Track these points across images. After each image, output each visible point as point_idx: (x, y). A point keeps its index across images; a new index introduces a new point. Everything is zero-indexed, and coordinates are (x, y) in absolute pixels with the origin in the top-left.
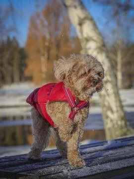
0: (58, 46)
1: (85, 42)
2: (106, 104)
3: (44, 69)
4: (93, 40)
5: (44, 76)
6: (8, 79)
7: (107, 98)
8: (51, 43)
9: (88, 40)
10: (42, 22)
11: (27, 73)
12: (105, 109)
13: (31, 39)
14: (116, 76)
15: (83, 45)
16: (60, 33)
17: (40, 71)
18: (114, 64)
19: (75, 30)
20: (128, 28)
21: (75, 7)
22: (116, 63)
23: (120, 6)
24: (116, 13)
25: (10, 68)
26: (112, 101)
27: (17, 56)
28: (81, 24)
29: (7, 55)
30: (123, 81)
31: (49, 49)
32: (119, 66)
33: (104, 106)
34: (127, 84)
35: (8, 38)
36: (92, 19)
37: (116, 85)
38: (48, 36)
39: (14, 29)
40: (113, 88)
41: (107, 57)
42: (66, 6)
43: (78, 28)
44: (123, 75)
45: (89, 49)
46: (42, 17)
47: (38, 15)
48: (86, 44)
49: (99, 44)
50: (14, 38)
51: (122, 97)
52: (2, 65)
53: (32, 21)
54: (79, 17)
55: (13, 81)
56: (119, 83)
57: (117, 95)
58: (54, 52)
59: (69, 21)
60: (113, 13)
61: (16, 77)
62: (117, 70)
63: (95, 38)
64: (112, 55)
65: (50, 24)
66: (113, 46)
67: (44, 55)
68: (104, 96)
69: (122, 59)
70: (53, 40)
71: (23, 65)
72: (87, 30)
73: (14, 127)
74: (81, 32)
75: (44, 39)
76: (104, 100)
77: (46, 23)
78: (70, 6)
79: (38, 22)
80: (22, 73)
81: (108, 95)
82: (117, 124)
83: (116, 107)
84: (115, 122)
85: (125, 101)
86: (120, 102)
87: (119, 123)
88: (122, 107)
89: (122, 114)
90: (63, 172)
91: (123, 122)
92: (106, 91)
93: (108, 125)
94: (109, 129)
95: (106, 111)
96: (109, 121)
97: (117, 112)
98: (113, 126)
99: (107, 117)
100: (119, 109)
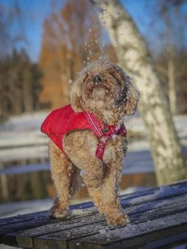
1: (122, 51)
2: (156, 136)
4: (134, 48)
6: (17, 107)
7: (157, 128)
8: (74, 54)
9: (126, 48)
10: (61, 26)
11: (42, 99)
12: (154, 143)
13: (47, 50)
14: (167, 98)
15: (119, 55)
17: (61, 95)
18: (164, 80)
19: (107, 36)
21: (106, 3)
22: (167, 79)
25: (18, 92)
27: (27, 75)
28: (115, 27)
29: (14, 75)
30: (178, 103)
32: (172, 83)
33: (153, 139)
34: (184, 107)
35: (15, 51)
36: (130, 20)
37: (169, 110)
38: (70, 46)
39: (21, 37)
40: (164, 113)
41: (154, 70)
42: (93, 3)
43: (111, 32)
44: (178, 95)
45: (129, 60)
46: (61, 19)
47: (54, 17)
48: (123, 55)
49: (142, 54)
50: (23, 51)
51: (178, 126)
52: (7, 88)
53: (47, 26)
54: (113, 18)
55: (23, 110)
56: (173, 107)
57: (170, 123)
59: (98, 23)
61: (28, 103)
62: (168, 88)
63: (136, 45)
64: (161, 69)
65: (72, 29)
67: (65, 72)
68: (153, 125)
71: (36, 88)
72: (125, 34)
73: (29, 174)
74: (116, 37)
75: (65, 50)
76: (153, 131)
77: (66, 27)
79: (56, 27)
80: (35, 99)
81: (158, 124)
82: (172, 164)
83: (171, 140)
84: (169, 161)
85: (182, 131)
86: (175, 132)
87: (175, 162)
88: (178, 139)
89: (179, 150)
90: (99, 233)
91: (180, 161)
92: (155, 118)
93: (160, 166)
94: (162, 171)
95: (156, 147)
96: (160, 160)
97: (172, 146)
98: (167, 166)
99: (158, 155)
100: (174, 143)
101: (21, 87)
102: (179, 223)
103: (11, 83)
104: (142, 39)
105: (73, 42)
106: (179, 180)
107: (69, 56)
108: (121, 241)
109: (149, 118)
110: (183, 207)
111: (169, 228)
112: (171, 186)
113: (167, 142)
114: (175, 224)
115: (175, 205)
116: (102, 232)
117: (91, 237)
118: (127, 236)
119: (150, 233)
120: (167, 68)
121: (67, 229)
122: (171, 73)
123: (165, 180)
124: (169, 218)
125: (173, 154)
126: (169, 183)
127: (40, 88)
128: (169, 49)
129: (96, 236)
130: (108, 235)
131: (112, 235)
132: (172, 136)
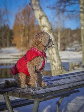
0: (29, 30)
1: (42, 27)
2: (52, 58)
3: (22, 40)
5: (22, 44)
6: (4, 45)
7: (53, 55)
9: (44, 26)
11: (13, 42)
13: (16, 25)
14: (57, 45)
15: (41, 29)
16: (30, 23)
17: (20, 42)
18: (56, 38)
19: (37, 21)
20: (64, 21)
21: (38, 10)
22: (58, 38)
23: (60, 10)
24: (58, 14)
25: (5, 39)
26: (55, 57)
27: (8, 34)
28: (40, 19)
29: (4, 33)
30: (61, 47)
31: (24, 31)
32: (59, 40)
33: (51, 59)
34: (63, 48)
35: (4, 25)
36: (46, 16)
37: (57, 49)
38: (24, 24)
39: (7, 20)
40: (56, 50)
41: (53, 35)
42: (33, 10)
43: (39, 20)
44: (61, 44)
45: (45, 31)
46: (21, 15)
47: (19, 14)
48: (43, 29)
49: (49, 29)
50: (7, 25)
51: (60, 55)
52: (1, 38)
54: (40, 15)
55: (6, 46)
56: (59, 48)
57: (58, 54)
58: (27, 32)
59: (35, 17)
60: (56, 13)
61: (8, 44)
62: (58, 42)
63: (47, 26)
64: (55, 34)
65: (25, 18)
66: (56, 30)
67: (22, 34)
68: (51, 54)
69: (60, 36)
70: (26, 26)
71: (11, 38)
72: (44, 21)
74: (41, 22)
75: (22, 26)
76: (51, 56)
77: (23, 18)
78: (36, 10)
79: (19, 17)
80: (11, 42)
81: (53, 54)
82: (57, 68)
83: (57, 60)
84: (56, 67)
86: (59, 57)
87: (58, 67)
88: (60, 60)
89: (60, 63)
90: (30, 91)
91: (60, 67)
92: (52, 52)
93: (53, 69)
94: (54, 70)
95: (52, 62)
96: (53, 67)
97: (58, 62)
99: (53, 65)
100: (58, 61)
101: (6, 38)
102: (58, 89)
103: (2, 36)
104: (50, 23)
106: (60, 74)
107: (23, 28)
108: (38, 94)
109: (50, 52)
110: (61, 84)
111: (55, 91)
112: (57, 76)
114: (57, 90)
115: (58, 83)
116: (32, 91)
117: (28, 92)
118: (40, 93)
119: (49, 92)
120: (57, 34)
121: (19, 89)
123: (54, 74)
124: (55, 87)
125: (58, 65)
126: (56, 75)
127: (13, 38)
128: (59, 28)
129: (29, 92)
130: (34, 92)
131: (35, 92)
132: (58, 58)
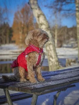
0: (28, 27)
1: (40, 25)
2: (50, 54)
3: (21, 37)
4: (44, 25)
5: (21, 41)
6: (4, 41)
7: (50, 52)
8: (24, 25)
9: (42, 24)
10: (20, 16)
11: (13, 39)
12: (49, 57)
13: (15, 23)
14: (54, 42)
15: (39, 27)
16: (28, 21)
17: (19, 39)
20: (60, 19)
21: (36, 9)
22: (55, 36)
23: (57, 9)
24: (55, 12)
25: (5, 37)
26: (52, 53)
27: (8, 31)
28: (38, 17)
29: (3, 31)
30: (58, 44)
31: (23, 28)
32: (56, 37)
33: (49, 55)
34: (60, 45)
35: (4, 23)
36: (44, 15)
38: (23, 22)
39: (7, 18)
40: (53, 47)
41: (51, 32)
42: (32, 8)
43: (37, 19)
44: (58, 41)
45: (42, 28)
46: (20, 13)
47: (18, 12)
48: (41, 27)
49: (47, 27)
50: (7, 23)
51: (57, 51)
52: (1, 35)
53: (16, 15)
54: (38, 14)
55: (6, 43)
56: (56, 45)
57: (55, 50)
58: (25, 30)
59: (33, 15)
60: (53, 12)
61: (8, 41)
62: (55, 39)
63: (45, 24)
64: (53, 32)
65: (24, 17)
66: (54, 28)
67: (21, 31)
68: (49, 51)
69: (57, 33)
71: (11, 35)
72: (42, 20)
73: (6, 64)
74: (39, 20)
75: (21, 23)
76: (49, 53)
77: (22, 16)
78: (34, 9)
79: (19, 15)
80: (10, 39)
81: (51, 50)
82: (55, 64)
83: (55, 56)
84: (53, 63)
85: (58, 53)
86: (56, 53)
87: (56, 63)
88: (57, 56)
89: (57, 59)
91: (57, 63)
92: (50, 48)
93: (50, 64)
94: (51, 66)
96: (51, 62)
97: (55, 58)
98: (53, 65)
99: (50, 60)
100: (56, 57)
101: (5, 35)
102: (56, 84)
103: (2, 33)
104: (47, 22)
105: (24, 21)
106: (57, 69)
107: (22, 26)
108: (36, 89)
109: (48, 48)
112: (54, 71)
113: (53, 57)
115: (55, 78)
117: (27, 87)
119: (46, 87)
120: (55, 32)
122: (56, 34)
125: (55, 60)
128: (56, 26)
130: (32, 87)
131: (34, 87)
132: (55, 55)
